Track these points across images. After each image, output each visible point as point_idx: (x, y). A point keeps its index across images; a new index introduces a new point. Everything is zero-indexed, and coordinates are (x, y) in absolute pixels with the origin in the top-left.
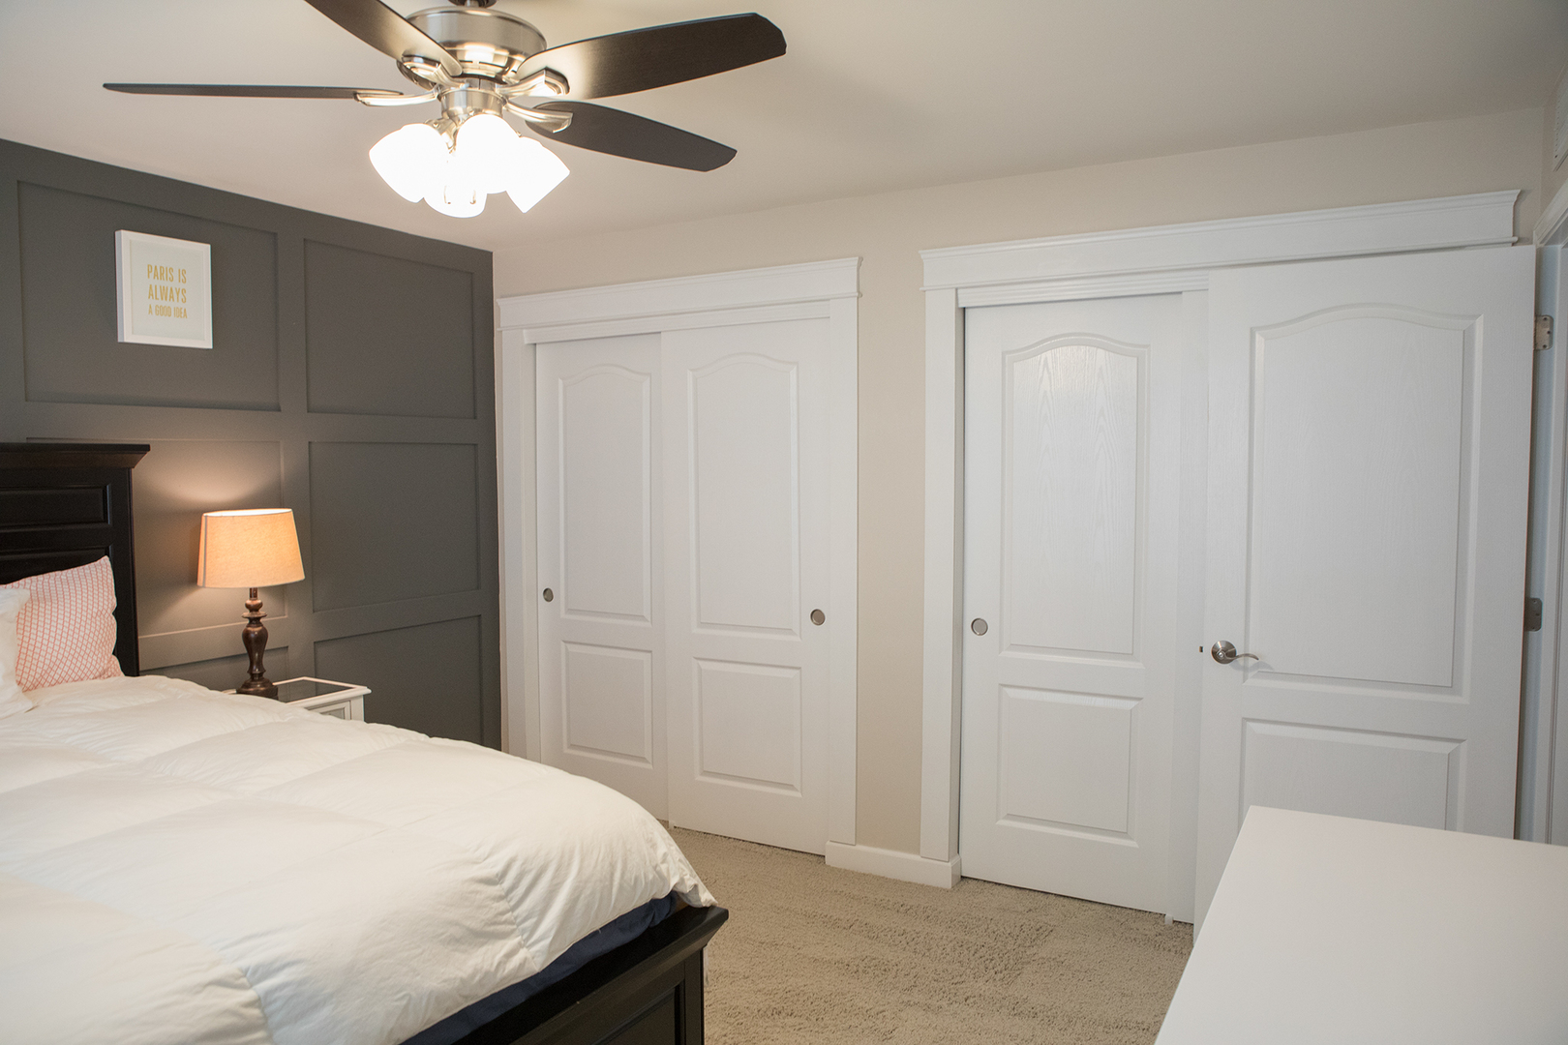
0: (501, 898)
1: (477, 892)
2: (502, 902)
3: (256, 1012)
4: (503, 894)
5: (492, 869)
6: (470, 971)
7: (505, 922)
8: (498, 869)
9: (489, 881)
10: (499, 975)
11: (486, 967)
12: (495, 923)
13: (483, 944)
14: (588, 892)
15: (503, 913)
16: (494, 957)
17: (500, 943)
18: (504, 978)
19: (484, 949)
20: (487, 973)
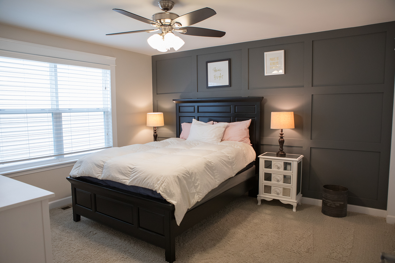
0: (130, 171)
1: (127, 168)
2: (130, 172)
3: (103, 166)
4: (131, 171)
5: (132, 167)
6: (118, 177)
7: (128, 175)
8: (133, 167)
9: (130, 168)
10: (121, 181)
11: (120, 178)
12: (126, 174)
13: (123, 175)
14: (139, 178)
15: (129, 174)
16: (122, 178)
17: (125, 177)
18: (122, 182)
19: (122, 176)
20: (120, 179)
